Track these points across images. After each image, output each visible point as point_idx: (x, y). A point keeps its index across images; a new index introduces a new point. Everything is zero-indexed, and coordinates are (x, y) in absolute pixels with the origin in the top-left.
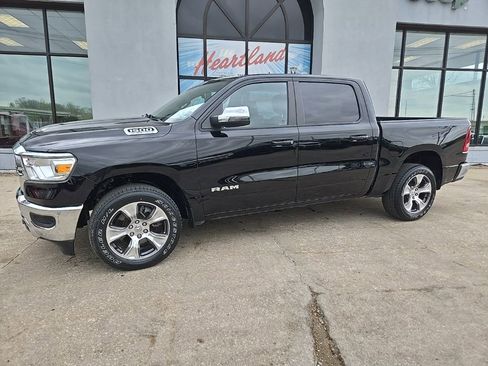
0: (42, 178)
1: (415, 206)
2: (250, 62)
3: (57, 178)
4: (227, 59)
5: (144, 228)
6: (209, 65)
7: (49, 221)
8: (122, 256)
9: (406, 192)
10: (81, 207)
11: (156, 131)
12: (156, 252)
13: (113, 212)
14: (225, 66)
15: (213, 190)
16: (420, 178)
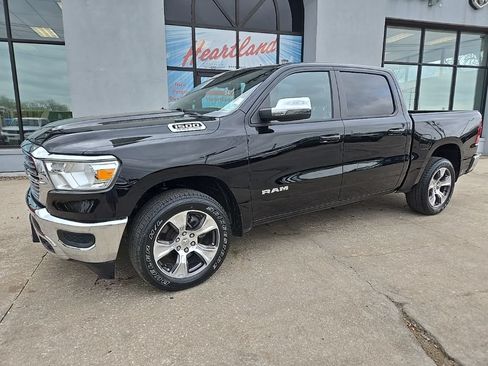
0: (75, 186)
1: (438, 200)
2: (241, 53)
3: (97, 187)
4: (217, 50)
5: (191, 240)
6: (199, 55)
7: (87, 239)
8: (170, 274)
9: (431, 186)
10: (125, 221)
11: (203, 127)
12: (204, 267)
13: (162, 224)
14: (215, 57)
15: (264, 192)
16: (443, 171)
